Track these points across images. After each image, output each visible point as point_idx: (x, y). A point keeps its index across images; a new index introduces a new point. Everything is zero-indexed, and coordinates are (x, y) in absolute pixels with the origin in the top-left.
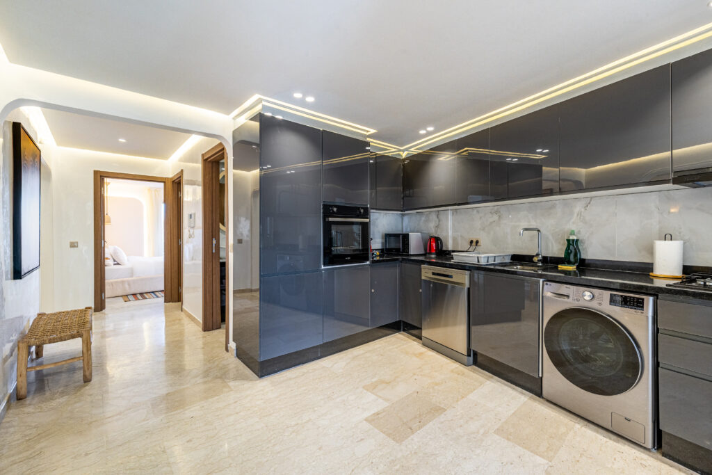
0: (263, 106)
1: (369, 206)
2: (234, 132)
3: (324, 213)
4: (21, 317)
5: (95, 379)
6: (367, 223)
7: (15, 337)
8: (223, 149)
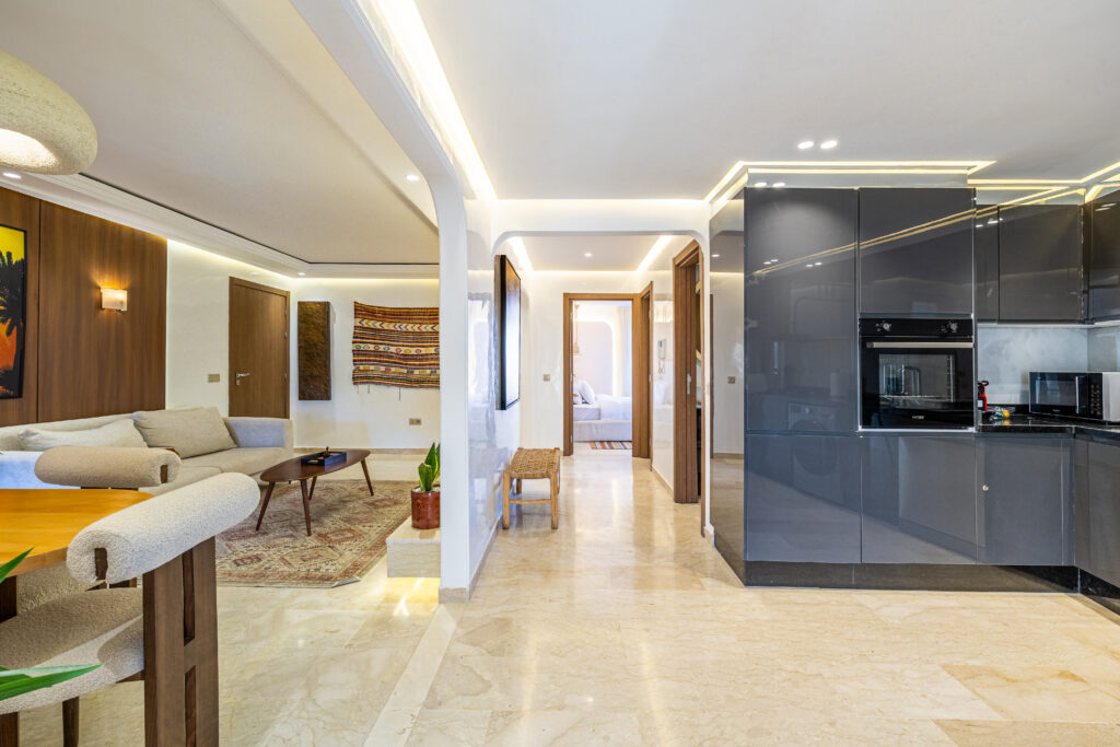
0: (749, 174)
1: (972, 316)
2: (711, 222)
3: (861, 333)
4: (506, 449)
5: (562, 527)
6: (969, 351)
7: (502, 468)
8: (697, 248)
